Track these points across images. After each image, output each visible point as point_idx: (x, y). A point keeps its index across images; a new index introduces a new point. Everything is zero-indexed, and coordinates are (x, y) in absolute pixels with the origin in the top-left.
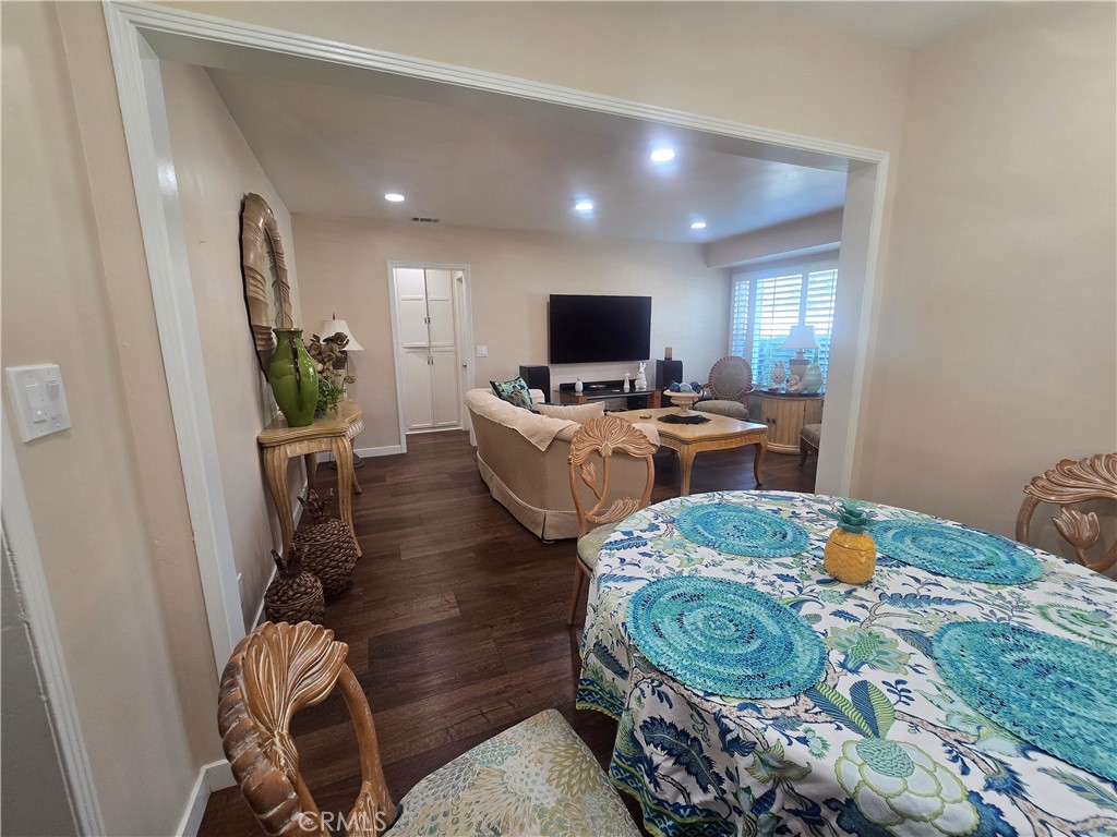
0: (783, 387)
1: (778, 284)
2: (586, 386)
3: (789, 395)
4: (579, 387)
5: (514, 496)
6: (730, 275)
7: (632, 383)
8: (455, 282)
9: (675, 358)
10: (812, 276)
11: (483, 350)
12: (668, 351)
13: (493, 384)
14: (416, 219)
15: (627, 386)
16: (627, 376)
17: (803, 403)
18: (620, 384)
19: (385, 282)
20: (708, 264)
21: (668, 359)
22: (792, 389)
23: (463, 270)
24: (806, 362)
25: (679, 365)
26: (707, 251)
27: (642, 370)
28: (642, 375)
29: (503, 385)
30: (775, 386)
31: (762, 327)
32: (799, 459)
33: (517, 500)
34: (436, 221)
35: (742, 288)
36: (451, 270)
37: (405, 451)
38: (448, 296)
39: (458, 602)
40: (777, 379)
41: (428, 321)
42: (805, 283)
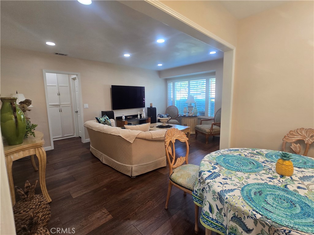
0: (187, 114)
1: (182, 84)
2: (126, 117)
3: (189, 117)
4: (124, 118)
5: (116, 161)
6: (166, 81)
7: (141, 115)
8: (71, 79)
9: (153, 107)
10: (191, 82)
11: (86, 106)
12: (151, 104)
13: (97, 118)
14: (57, 54)
15: (139, 116)
16: (139, 113)
17: (194, 119)
18: (136, 116)
19: (43, 78)
20: (160, 78)
21: (151, 107)
22: (191, 115)
23: (77, 75)
24: (192, 107)
25: (155, 109)
26: (160, 73)
27: (144, 111)
28: (143, 113)
29: (101, 119)
30: (184, 114)
31: (177, 96)
32: (195, 136)
33: (116, 163)
34: (66, 55)
35: (171, 85)
36: (68, 74)
37: (53, 148)
38: (68, 85)
39: (109, 212)
40: (185, 112)
41: (59, 94)
42: (189, 84)
